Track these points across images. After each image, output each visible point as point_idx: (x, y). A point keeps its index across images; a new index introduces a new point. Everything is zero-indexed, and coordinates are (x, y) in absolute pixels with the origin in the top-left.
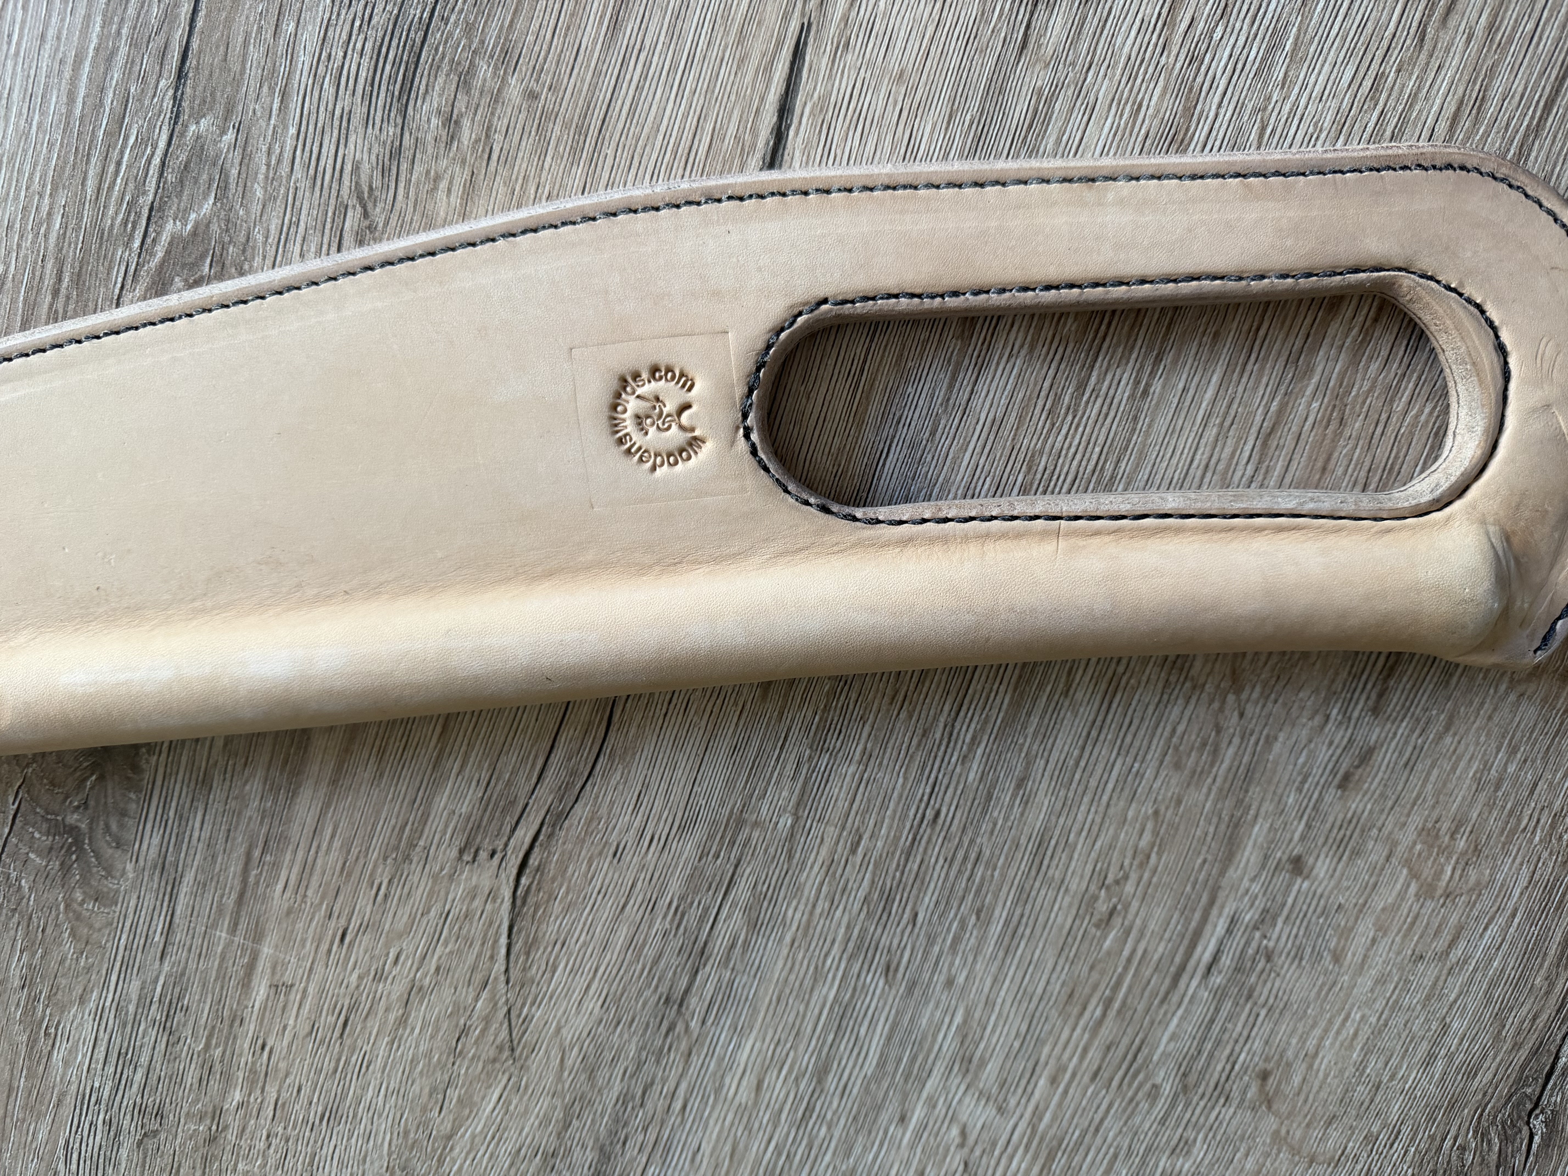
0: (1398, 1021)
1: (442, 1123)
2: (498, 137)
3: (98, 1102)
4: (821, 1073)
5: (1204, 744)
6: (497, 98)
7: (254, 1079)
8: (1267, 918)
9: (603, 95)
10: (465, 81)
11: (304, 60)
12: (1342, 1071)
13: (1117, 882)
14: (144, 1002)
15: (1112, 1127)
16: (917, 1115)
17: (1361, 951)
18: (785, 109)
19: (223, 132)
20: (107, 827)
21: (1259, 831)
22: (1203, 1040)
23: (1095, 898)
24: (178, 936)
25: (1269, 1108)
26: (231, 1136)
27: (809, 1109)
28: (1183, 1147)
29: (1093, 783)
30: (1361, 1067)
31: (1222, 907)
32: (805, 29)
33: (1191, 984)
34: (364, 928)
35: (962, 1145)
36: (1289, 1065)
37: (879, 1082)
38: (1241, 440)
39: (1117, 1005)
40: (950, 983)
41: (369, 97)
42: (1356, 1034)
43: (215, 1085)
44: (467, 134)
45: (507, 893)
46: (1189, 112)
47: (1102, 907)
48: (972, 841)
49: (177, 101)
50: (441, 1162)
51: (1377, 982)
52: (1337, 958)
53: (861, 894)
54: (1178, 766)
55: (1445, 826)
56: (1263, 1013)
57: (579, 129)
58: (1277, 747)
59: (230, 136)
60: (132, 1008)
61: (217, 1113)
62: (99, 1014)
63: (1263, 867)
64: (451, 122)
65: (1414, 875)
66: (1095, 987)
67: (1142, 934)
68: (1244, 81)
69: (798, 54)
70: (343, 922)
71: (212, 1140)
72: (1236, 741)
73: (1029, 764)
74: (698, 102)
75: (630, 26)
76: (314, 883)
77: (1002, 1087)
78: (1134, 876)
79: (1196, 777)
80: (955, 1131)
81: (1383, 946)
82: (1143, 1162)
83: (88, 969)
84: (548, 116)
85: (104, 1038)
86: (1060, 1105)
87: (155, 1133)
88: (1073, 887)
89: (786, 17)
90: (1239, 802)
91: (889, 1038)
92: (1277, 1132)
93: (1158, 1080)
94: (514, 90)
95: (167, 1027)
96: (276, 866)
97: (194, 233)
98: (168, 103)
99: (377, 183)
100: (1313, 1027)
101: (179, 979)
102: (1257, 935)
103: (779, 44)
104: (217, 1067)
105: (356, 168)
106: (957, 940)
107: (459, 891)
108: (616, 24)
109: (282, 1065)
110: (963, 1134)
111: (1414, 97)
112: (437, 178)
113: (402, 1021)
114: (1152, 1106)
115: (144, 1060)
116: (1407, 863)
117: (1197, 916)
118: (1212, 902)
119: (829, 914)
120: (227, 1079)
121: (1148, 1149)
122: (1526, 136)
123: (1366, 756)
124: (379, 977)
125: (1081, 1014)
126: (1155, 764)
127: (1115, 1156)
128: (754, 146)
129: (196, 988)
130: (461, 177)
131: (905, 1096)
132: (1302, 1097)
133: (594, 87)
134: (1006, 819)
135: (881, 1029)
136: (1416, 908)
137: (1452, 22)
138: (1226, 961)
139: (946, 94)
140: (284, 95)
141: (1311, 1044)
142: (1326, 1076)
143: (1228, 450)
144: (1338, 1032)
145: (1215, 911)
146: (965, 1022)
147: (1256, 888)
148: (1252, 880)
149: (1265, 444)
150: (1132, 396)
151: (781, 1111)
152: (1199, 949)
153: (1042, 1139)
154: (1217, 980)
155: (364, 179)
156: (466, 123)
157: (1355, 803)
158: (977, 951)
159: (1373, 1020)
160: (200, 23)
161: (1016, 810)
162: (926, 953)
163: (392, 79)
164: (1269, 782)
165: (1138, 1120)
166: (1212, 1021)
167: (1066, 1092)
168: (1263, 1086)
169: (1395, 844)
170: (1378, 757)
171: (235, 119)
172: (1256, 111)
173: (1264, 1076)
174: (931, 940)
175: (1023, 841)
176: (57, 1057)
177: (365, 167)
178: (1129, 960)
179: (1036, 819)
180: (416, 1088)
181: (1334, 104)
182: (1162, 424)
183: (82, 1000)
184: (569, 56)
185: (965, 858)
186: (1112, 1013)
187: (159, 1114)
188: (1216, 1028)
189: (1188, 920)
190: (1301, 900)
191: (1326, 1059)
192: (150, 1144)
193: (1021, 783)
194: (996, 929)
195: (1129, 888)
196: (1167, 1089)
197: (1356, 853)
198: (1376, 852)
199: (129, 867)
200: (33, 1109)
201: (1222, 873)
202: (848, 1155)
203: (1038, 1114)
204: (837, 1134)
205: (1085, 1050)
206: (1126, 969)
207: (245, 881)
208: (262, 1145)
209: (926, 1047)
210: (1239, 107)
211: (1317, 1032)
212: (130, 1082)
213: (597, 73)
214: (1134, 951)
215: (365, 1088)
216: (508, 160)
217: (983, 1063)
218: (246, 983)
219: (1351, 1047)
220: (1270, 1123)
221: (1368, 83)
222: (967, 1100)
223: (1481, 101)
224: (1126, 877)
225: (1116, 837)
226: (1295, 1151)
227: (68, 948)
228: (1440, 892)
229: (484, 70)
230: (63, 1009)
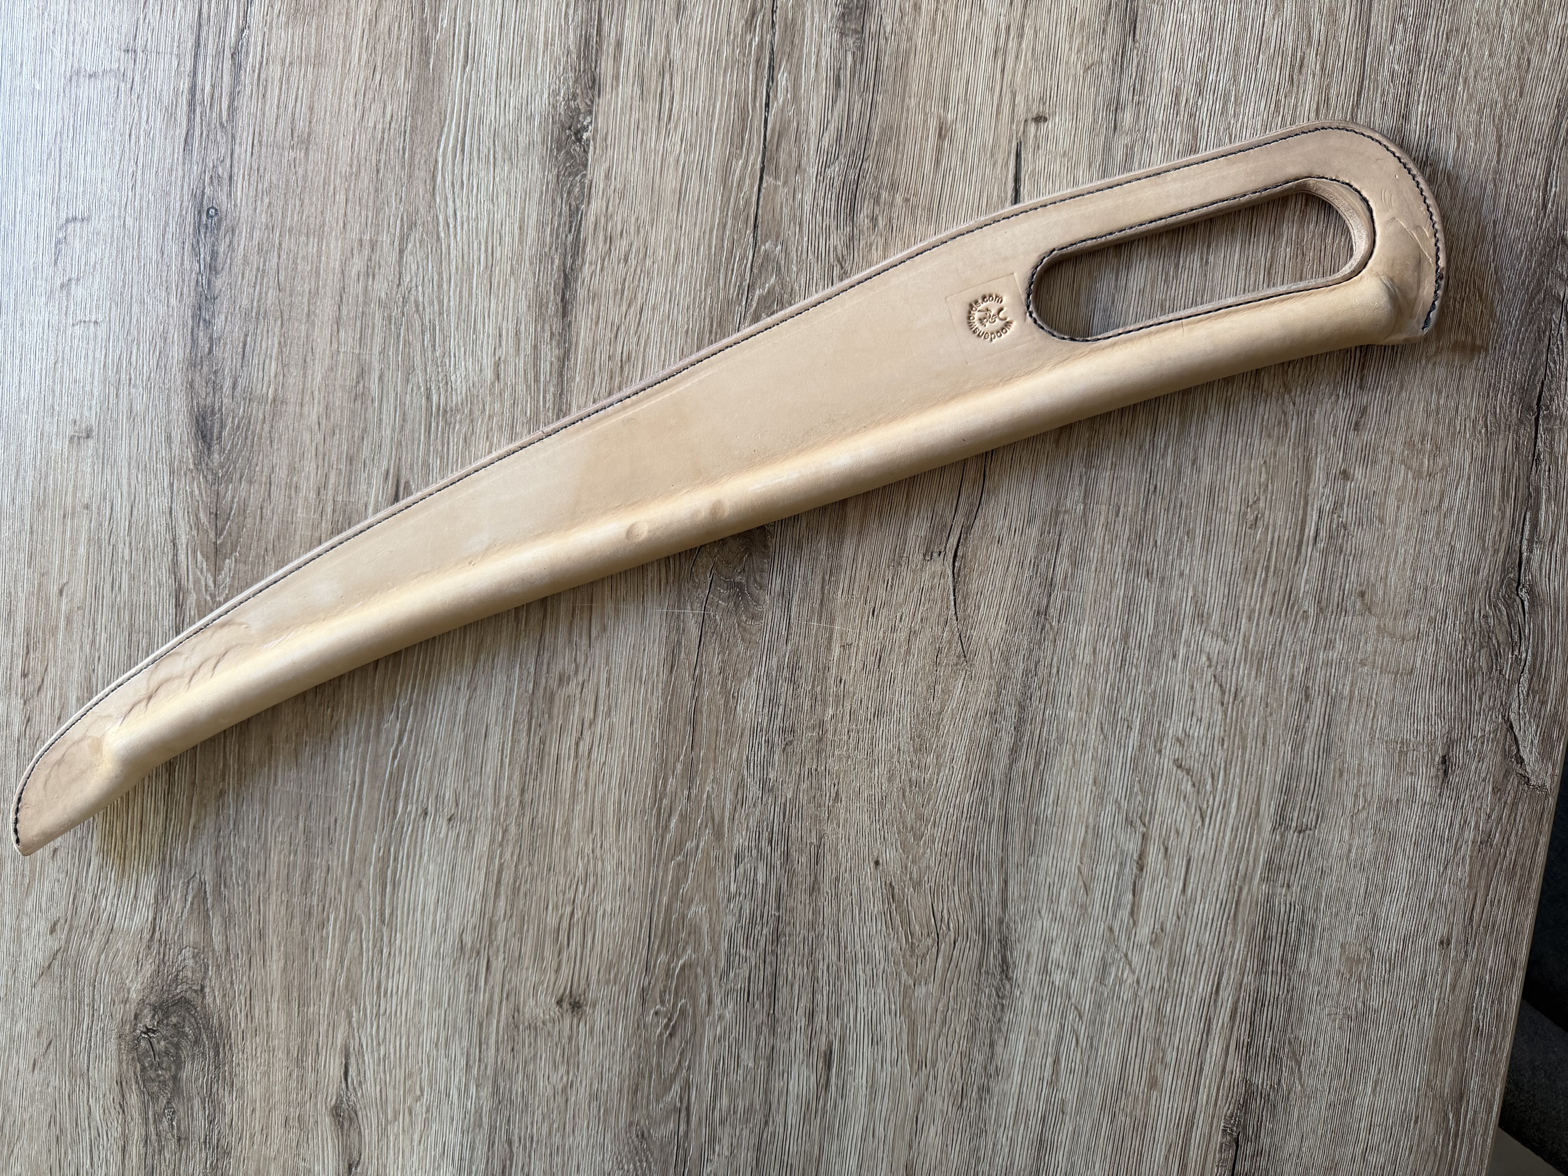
0: (1425, 549)
1: (935, 706)
2: (895, 221)
3: (761, 730)
4: (1126, 637)
5: (1279, 423)
6: (892, 205)
7: (839, 700)
8: (1337, 506)
9: (937, 192)
10: (877, 201)
11: (807, 208)
12: (1404, 583)
13: (1255, 503)
14: (780, 668)
15: (1288, 639)
16: (1182, 652)
17: (1393, 514)
18: (1017, 179)
19: (776, 246)
20: (755, 579)
21: (1319, 462)
22: (1323, 580)
23: (1245, 513)
24: (794, 629)
25: (1370, 612)
26: (830, 736)
27: (1124, 660)
28: (1329, 645)
29: (1230, 454)
30: (1413, 579)
31: (1313, 505)
32: (1019, 145)
33: (1308, 550)
34: (883, 605)
35: (1210, 666)
36: (1374, 585)
37: (1157, 637)
38: (1257, 274)
39: (1272, 569)
40: (1181, 574)
41: (837, 217)
42: (1405, 562)
43: (819, 708)
44: (881, 223)
45: (950, 573)
46: (1195, 138)
47: (1250, 517)
48: (1176, 497)
49: (755, 238)
50: (938, 728)
51: (1407, 529)
52: (1382, 521)
53: (1126, 537)
54: (1269, 436)
55: (1416, 439)
56: (1351, 558)
57: (929, 210)
58: (1317, 416)
59: (779, 247)
60: (774, 673)
61: (822, 724)
62: (758, 680)
63: (1328, 479)
64: (874, 220)
65: (1408, 468)
66: (1258, 561)
67: (1274, 525)
68: (1216, 119)
69: (1018, 155)
70: (872, 604)
71: (820, 740)
72: (1295, 417)
73: (1196, 452)
74: (979, 186)
75: (944, 162)
76: (856, 587)
77: (1223, 627)
78: (1262, 498)
79: (1280, 440)
80: (1204, 658)
81: (1404, 508)
82: (1311, 658)
83: (751, 657)
84: (914, 208)
85: (761, 692)
86: (1256, 632)
87: (791, 742)
88: (1233, 510)
89: (1010, 141)
90: (1305, 448)
91: (1157, 612)
92: (1379, 626)
93: (1306, 608)
94: (899, 199)
95: (792, 680)
96: (837, 582)
97: (768, 292)
98: (751, 240)
99: (845, 253)
100: (1380, 561)
101: (796, 652)
102: (1335, 516)
103: (1009, 153)
104: (819, 698)
105: (835, 248)
106: (1180, 551)
107: (926, 576)
108: (938, 162)
109: (851, 689)
110: (1209, 659)
111: (1296, 107)
112: (871, 245)
113: (908, 652)
114: (1306, 623)
115: (782, 701)
116: (1403, 462)
117: (1301, 512)
118: (1306, 504)
119: (1111, 550)
120: (825, 702)
121: (1311, 650)
122: (1353, 109)
123: (1364, 411)
124: (894, 629)
125: (1255, 578)
126: (1258, 437)
127: (1295, 657)
128: (1006, 198)
129: (805, 656)
130: (881, 242)
131: (1173, 642)
132: (1386, 603)
133: (932, 190)
134: (1191, 482)
135: (1151, 607)
136: (1415, 485)
137: (1304, 71)
138: (1323, 534)
139: (1086, 156)
140: (800, 225)
141: (1382, 571)
142: (1396, 588)
143: (1252, 280)
144: (1395, 562)
145: (1309, 508)
146: (1195, 595)
147: (1327, 491)
148: (1324, 487)
149: (1269, 273)
150: (1201, 265)
151: (1109, 663)
152: (1307, 530)
153: (1252, 654)
154: (1321, 545)
155: (839, 252)
156: (880, 218)
157: (1365, 436)
158: (1192, 554)
159: (1412, 551)
160: (761, 203)
161: (1195, 476)
162: (1166, 561)
163: (846, 207)
164: (1318, 434)
165: (1301, 633)
166: (1325, 569)
167: (1258, 624)
168: (1363, 600)
169: (1393, 453)
170: (1370, 410)
171: (781, 240)
172: (1225, 130)
173: (1362, 594)
174: (1167, 554)
175: (1202, 491)
176: (739, 709)
177: (839, 247)
178: (1272, 543)
179: (1206, 479)
180: (920, 688)
181: (1260, 118)
182: (1218, 275)
183: (750, 674)
184: (920, 180)
185: (1175, 507)
186: (1271, 574)
187: (793, 731)
188: (1328, 573)
189: (1297, 516)
190: (1352, 493)
191: (1393, 579)
192: (789, 749)
193: (1194, 462)
194: (1198, 540)
195: (1262, 504)
196: (1312, 612)
197: (1374, 462)
198: (1385, 461)
199: (767, 598)
200: (729, 742)
201: (1307, 486)
202: (1150, 683)
203: (1246, 640)
204: (1141, 671)
205: (1262, 598)
206: (1271, 548)
207: (823, 593)
208: (846, 738)
209: (1177, 611)
210: (1217, 130)
211: (1383, 564)
212: (776, 715)
213: (933, 184)
214: (1273, 538)
215: (894, 694)
216: (901, 229)
217: (1209, 616)
218: (829, 649)
219: (1404, 569)
220: (1373, 621)
221: (1273, 106)
222: (1206, 639)
223: (1327, 100)
224: (1258, 499)
225: (1248, 479)
226: (1392, 635)
227: (741, 647)
228: (1425, 474)
229: (884, 194)
230: (741, 681)
